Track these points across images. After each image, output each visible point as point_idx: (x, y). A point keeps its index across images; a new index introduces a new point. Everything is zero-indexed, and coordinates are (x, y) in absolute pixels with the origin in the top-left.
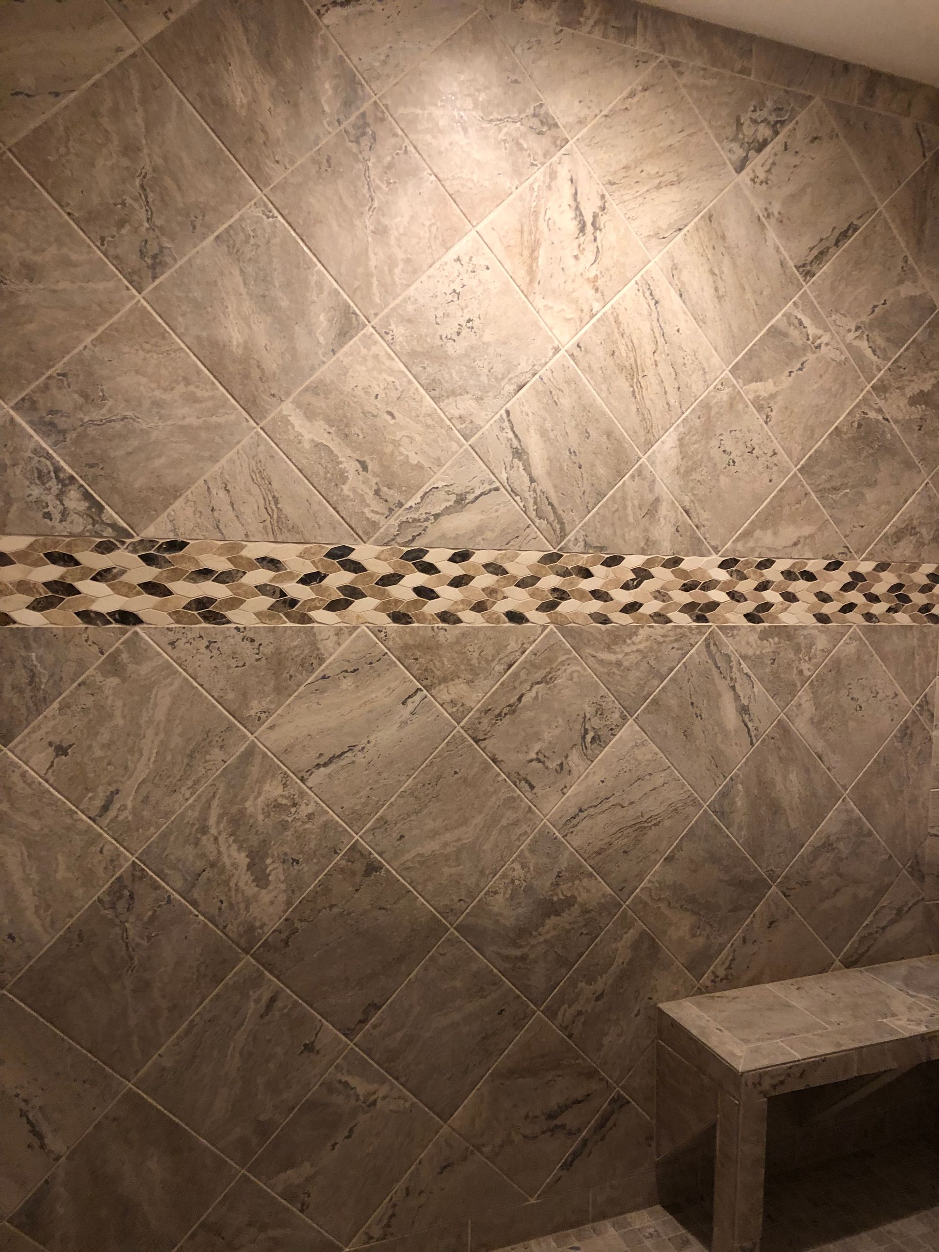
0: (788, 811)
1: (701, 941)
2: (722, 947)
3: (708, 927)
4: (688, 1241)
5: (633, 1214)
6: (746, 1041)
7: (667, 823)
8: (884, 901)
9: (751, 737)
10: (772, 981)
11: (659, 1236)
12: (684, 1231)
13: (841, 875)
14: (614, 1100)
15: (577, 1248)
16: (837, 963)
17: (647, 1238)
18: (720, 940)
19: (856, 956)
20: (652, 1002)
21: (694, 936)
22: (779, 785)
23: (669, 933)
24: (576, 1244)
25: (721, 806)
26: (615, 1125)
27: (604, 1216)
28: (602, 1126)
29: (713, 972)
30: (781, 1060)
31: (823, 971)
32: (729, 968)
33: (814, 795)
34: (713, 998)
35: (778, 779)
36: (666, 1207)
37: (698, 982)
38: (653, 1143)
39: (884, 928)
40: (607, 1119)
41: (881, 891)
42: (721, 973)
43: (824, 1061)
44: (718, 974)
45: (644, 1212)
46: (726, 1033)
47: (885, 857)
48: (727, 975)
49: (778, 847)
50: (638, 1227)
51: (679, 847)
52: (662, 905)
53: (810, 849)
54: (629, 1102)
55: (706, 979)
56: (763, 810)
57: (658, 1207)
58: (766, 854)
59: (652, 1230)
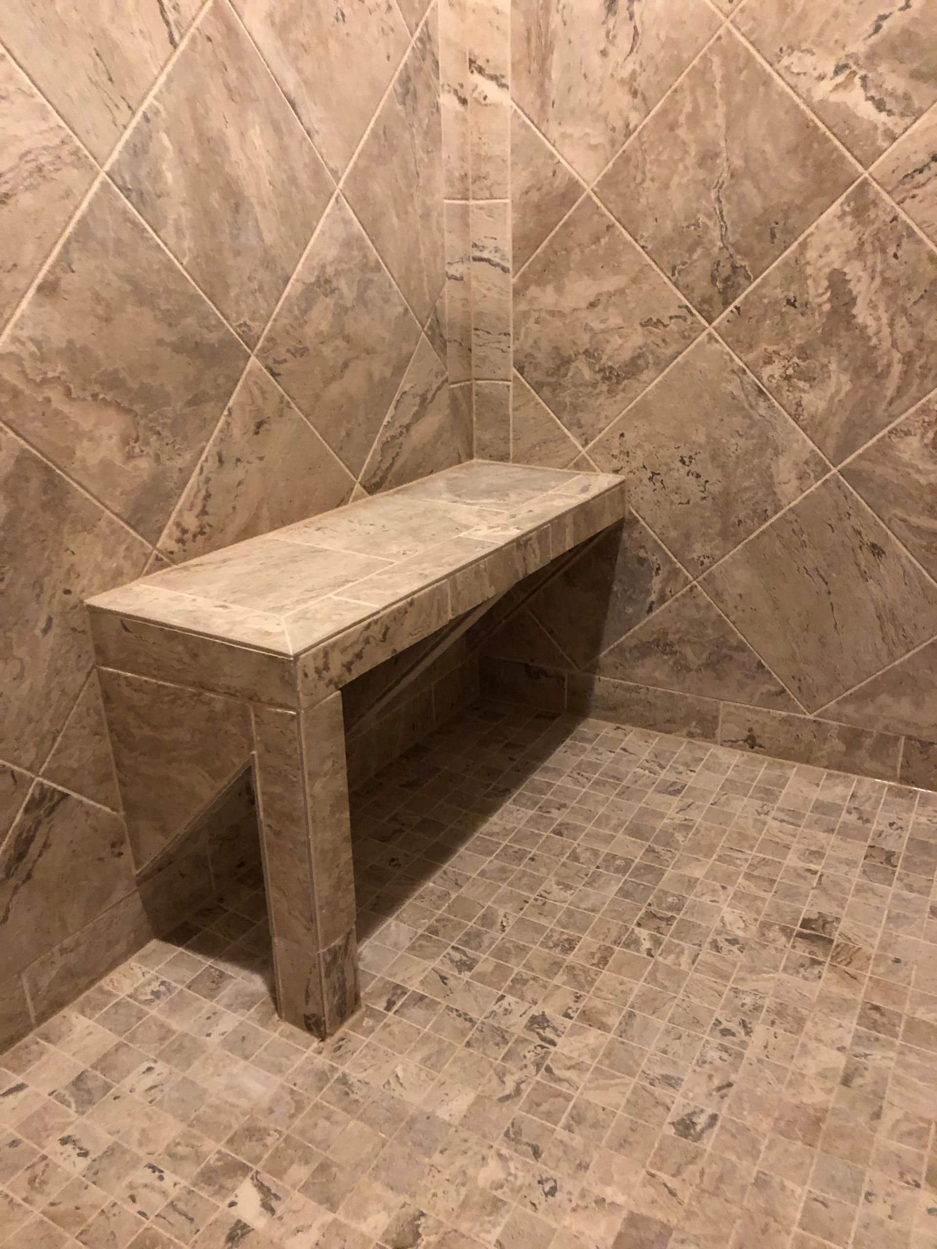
0: (258, 209)
1: (144, 464)
2: (185, 474)
3: (153, 439)
4: (222, 975)
5: (114, 975)
6: (280, 609)
7: (25, 200)
8: (405, 385)
9: (168, 23)
10: (273, 528)
11: (169, 990)
12: (209, 962)
13: (347, 339)
14: (34, 805)
15: (20, 1087)
16: (358, 488)
17: (149, 1002)
18: (179, 463)
19: (380, 474)
20: (72, 599)
21: (130, 456)
22: (236, 153)
23: (79, 454)
24: (18, 1080)
25: (135, 177)
26: (46, 845)
27: (58, 1004)
28: (20, 857)
29: (178, 524)
30: (350, 618)
31: (342, 502)
32: (204, 512)
33: (293, 180)
34: (186, 568)
35: (231, 133)
36: (167, 939)
37: (154, 543)
38: (127, 849)
39: (408, 427)
40: (29, 841)
41: (399, 369)
42: (191, 522)
43: (411, 604)
44: (185, 526)
45: (133, 962)
46: (235, 607)
47: (400, 309)
48: (202, 527)
49: (250, 279)
50: (129, 990)
51: (65, 261)
52: (55, 395)
53: (300, 287)
54: (65, 796)
55: (166, 541)
56: (215, 198)
57: (154, 944)
58: (233, 293)
59: (155, 986)
